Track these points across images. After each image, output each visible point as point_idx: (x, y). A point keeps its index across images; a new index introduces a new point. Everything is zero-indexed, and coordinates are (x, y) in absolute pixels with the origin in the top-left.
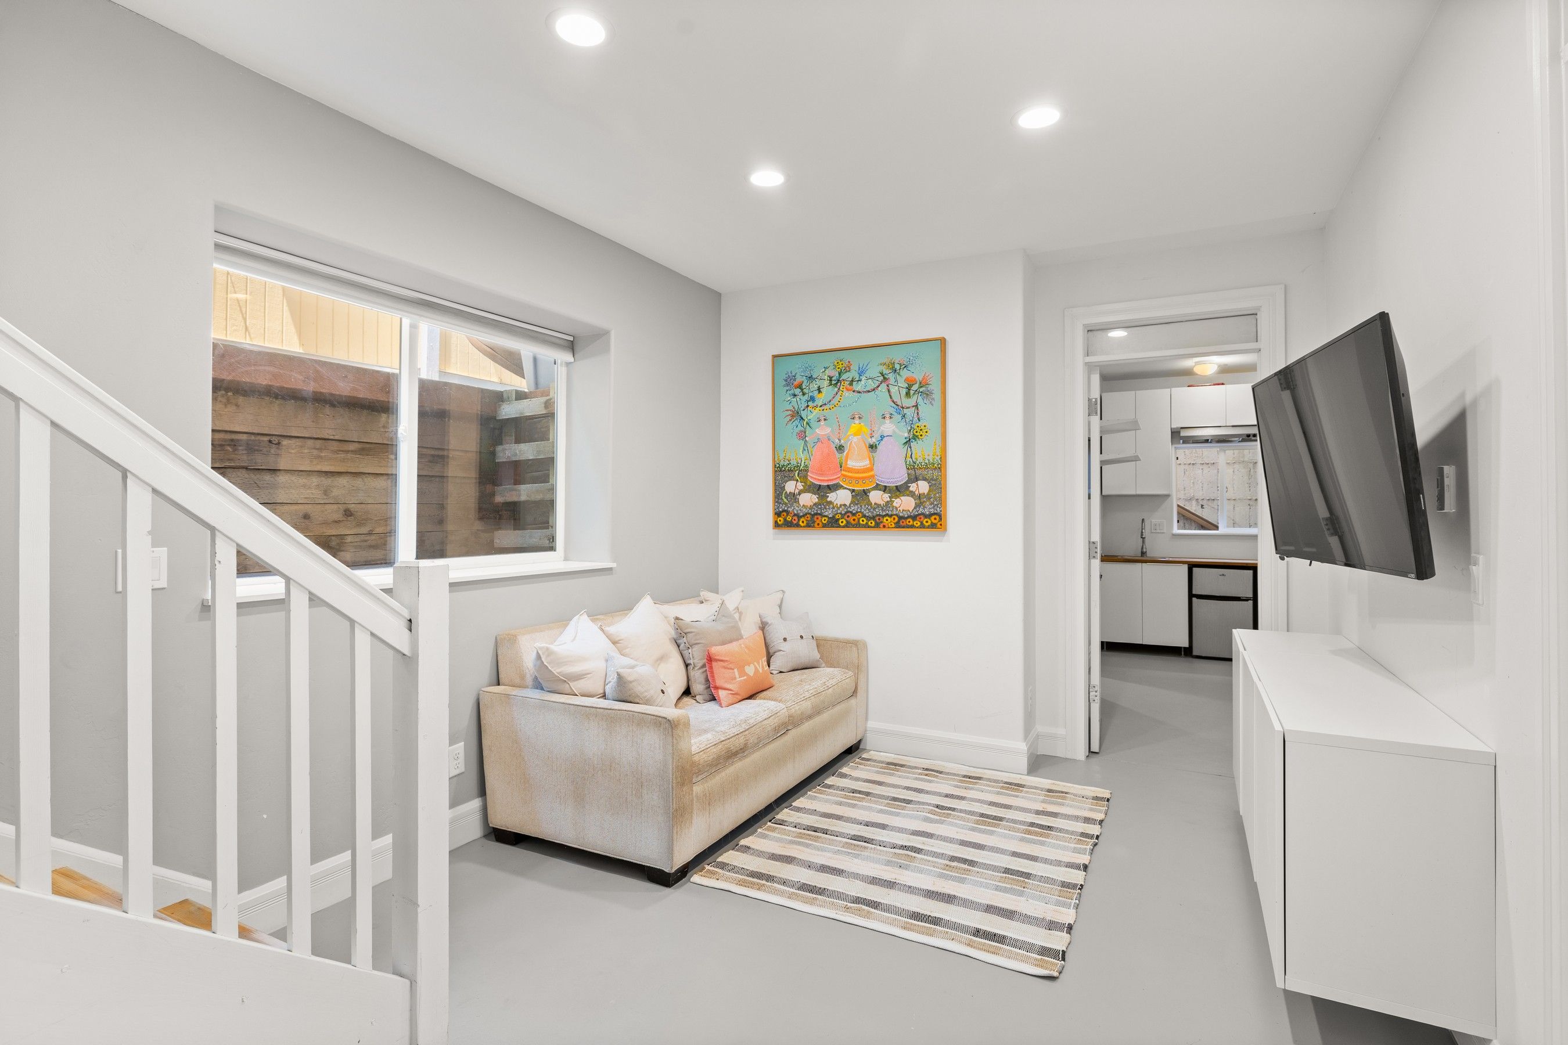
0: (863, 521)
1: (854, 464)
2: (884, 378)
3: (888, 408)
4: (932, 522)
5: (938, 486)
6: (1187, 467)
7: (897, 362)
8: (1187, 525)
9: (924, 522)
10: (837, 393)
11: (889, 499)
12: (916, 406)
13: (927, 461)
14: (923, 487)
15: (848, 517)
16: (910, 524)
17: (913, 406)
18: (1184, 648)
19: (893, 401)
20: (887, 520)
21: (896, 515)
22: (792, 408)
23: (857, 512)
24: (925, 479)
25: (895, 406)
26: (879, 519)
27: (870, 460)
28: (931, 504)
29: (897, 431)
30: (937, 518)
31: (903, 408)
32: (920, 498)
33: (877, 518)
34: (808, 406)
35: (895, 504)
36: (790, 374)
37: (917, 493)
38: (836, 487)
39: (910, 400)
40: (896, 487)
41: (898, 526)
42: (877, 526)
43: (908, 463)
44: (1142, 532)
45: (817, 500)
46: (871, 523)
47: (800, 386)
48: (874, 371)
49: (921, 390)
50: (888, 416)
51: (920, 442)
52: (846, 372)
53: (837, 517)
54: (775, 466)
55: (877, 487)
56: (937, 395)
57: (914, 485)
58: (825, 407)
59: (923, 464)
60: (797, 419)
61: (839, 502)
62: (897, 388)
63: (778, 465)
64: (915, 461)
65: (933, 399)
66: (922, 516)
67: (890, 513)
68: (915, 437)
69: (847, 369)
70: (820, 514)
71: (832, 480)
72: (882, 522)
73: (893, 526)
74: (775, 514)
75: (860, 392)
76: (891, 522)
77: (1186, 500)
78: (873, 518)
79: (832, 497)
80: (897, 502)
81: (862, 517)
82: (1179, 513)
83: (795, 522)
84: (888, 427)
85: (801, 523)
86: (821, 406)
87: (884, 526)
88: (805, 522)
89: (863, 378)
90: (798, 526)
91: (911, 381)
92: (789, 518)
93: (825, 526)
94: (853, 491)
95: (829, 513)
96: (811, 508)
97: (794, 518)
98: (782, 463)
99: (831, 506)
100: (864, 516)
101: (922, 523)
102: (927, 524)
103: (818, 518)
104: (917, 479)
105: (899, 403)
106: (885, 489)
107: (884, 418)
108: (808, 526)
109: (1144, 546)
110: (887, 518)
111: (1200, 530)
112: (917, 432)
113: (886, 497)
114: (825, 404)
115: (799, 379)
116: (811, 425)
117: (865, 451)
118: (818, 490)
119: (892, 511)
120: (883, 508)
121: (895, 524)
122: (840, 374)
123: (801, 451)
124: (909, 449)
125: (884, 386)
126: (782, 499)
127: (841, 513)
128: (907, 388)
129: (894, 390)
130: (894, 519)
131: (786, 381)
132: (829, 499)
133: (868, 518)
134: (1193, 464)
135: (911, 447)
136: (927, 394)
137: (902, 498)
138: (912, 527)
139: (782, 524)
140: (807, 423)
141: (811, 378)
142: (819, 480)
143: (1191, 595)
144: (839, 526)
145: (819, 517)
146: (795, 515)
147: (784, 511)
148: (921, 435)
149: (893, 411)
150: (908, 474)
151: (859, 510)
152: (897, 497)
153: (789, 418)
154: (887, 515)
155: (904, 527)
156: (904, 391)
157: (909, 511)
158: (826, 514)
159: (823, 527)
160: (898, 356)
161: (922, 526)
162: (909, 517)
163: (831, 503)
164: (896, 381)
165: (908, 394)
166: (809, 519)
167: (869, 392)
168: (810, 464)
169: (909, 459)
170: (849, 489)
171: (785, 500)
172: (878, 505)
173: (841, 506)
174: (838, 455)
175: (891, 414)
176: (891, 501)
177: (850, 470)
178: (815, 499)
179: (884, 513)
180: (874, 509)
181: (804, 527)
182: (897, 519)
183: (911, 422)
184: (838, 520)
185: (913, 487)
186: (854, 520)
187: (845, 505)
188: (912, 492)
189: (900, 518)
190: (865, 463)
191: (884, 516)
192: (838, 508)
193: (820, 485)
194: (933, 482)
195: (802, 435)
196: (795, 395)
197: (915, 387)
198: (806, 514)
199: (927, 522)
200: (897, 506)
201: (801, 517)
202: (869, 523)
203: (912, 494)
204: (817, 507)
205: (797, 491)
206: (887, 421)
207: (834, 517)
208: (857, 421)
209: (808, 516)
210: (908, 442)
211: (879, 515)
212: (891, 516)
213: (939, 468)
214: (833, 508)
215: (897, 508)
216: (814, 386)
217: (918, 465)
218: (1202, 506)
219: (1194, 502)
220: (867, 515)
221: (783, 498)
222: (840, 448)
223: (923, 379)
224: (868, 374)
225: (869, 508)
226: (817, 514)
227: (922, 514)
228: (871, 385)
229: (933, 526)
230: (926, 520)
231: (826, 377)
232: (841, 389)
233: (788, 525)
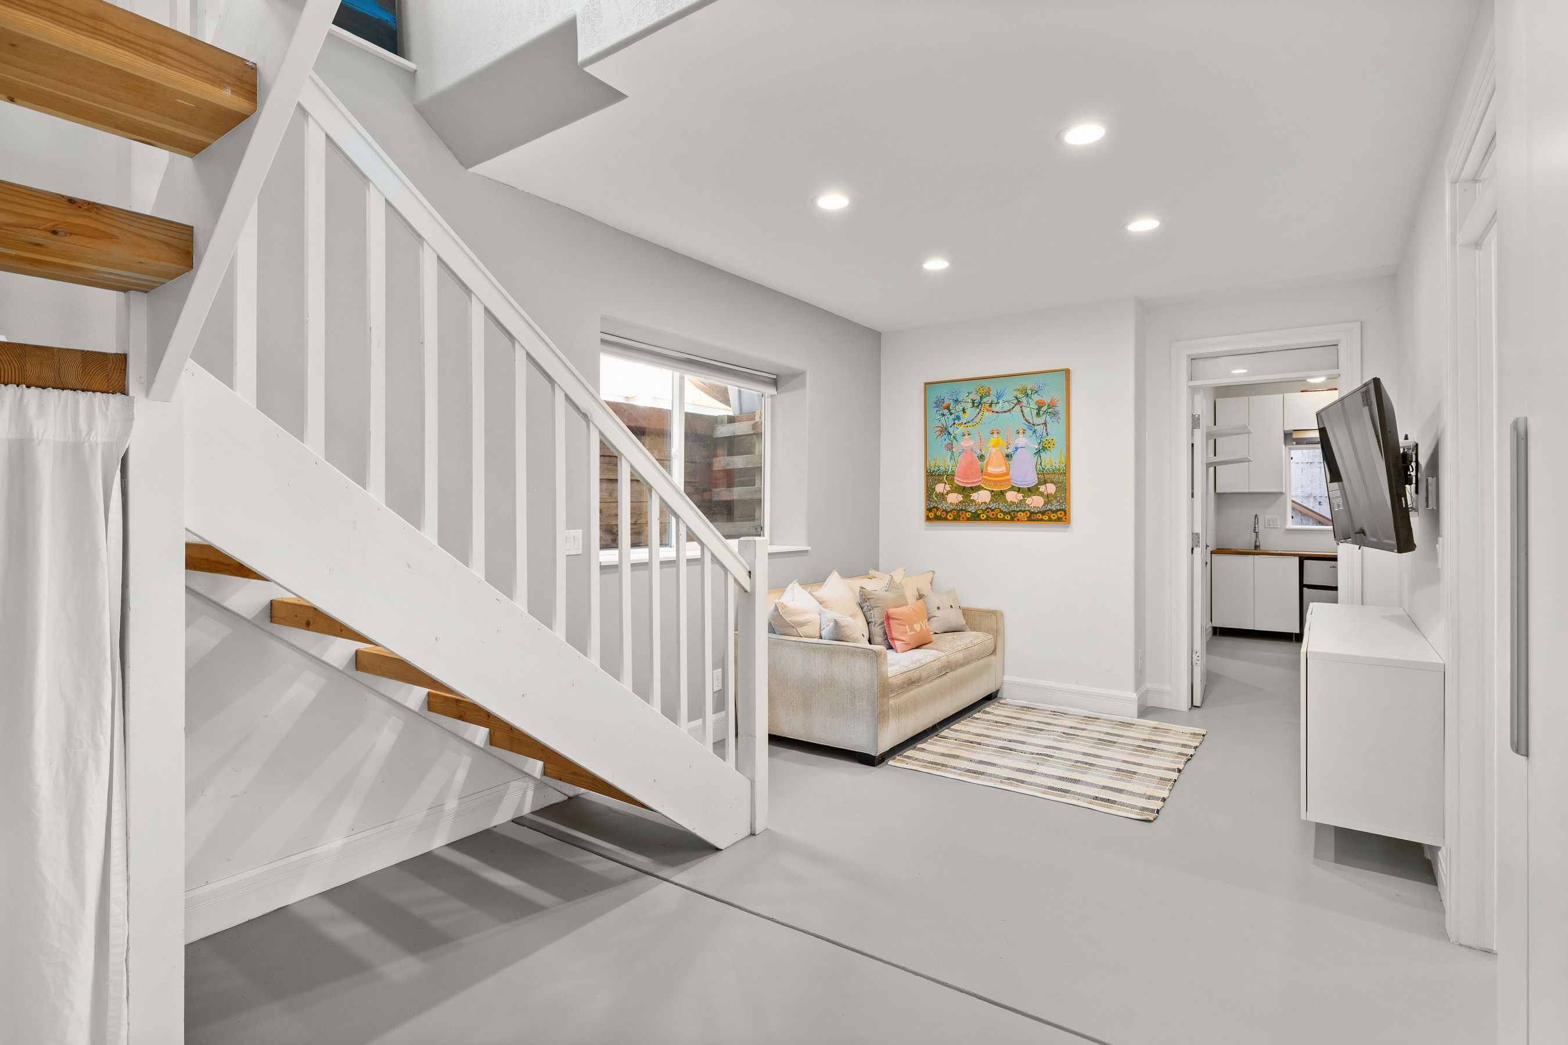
0: (1000, 515)
1: (993, 470)
2: (1019, 401)
3: (1021, 424)
4: (1058, 517)
5: (1064, 488)
6: (1304, 466)
7: (1028, 388)
8: (1304, 521)
9: (1052, 517)
10: (979, 413)
11: (1022, 498)
12: (1045, 424)
13: (1054, 468)
14: (1051, 488)
15: (988, 512)
16: (1040, 518)
17: (1042, 424)
18: (1296, 634)
19: (1026, 420)
20: (1020, 515)
21: (1029, 511)
22: (941, 425)
23: (996, 508)
24: (1052, 482)
25: (1027, 423)
26: (1014, 514)
27: (1006, 467)
28: (1057, 502)
29: (1029, 443)
30: (1063, 513)
31: (1034, 425)
32: (1048, 497)
33: (1012, 513)
34: (954, 424)
35: (1027, 502)
36: (940, 398)
37: (1045, 493)
38: (978, 488)
39: (1039, 418)
40: (1029, 488)
41: (1030, 519)
42: (1012, 519)
43: (1038, 469)
44: (1255, 527)
45: (962, 499)
46: (1007, 517)
47: (948, 408)
48: (1009, 396)
49: (1049, 411)
50: (1021, 431)
51: (1048, 452)
52: (987, 396)
53: (979, 512)
54: (927, 471)
55: (1012, 488)
56: (1062, 415)
57: (1043, 486)
58: (968, 424)
59: (1050, 470)
60: (945, 434)
61: (980, 501)
62: (1029, 409)
63: (929, 471)
64: (1044, 467)
65: (1059, 418)
66: (1049, 512)
67: (1023, 509)
68: (1044, 449)
69: (988, 394)
70: (964, 510)
71: (975, 483)
72: (1016, 517)
73: (1026, 519)
74: (927, 509)
75: (998, 413)
76: (1024, 516)
77: (1304, 497)
78: (1009, 513)
79: (974, 496)
80: (1029, 501)
81: (1000, 512)
82: (1293, 509)
83: (943, 516)
84: (1021, 440)
85: (948, 517)
86: (965, 424)
87: (1018, 520)
88: (952, 516)
89: (1001, 401)
90: (946, 519)
91: (1041, 403)
92: (939, 513)
93: (968, 519)
94: (992, 491)
95: (972, 509)
96: (957, 505)
97: (943, 513)
98: (932, 469)
99: (974, 504)
100: (1002, 512)
101: (1050, 517)
102: (1054, 518)
103: (962, 513)
104: (1045, 482)
105: (1031, 421)
106: (1019, 490)
107: (1018, 433)
108: (955, 519)
109: (1258, 540)
110: (1021, 513)
111: (1317, 525)
112: (1045, 444)
113: (1020, 496)
114: (969, 422)
115: (947, 402)
116: (957, 439)
117: (1002, 459)
118: (963, 490)
119: (1025, 508)
120: (1017, 505)
121: (1027, 518)
122: (981, 398)
123: (949, 459)
124: (1039, 458)
125: (1018, 407)
126: (933, 498)
127: (982, 509)
128: (1037, 409)
129: (1026, 411)
130: (1027, 514)
131: (936, 403)
132: (972, 498)
133: (1005, 513)
134: (1311, 463)
135: (1040, 457)
136: (1054, 414)
137: (1033, 497)
138: (1042, 520)
139: (933, 518)
140: (954, 437)
141: (957, 401)
142: (964, 482)
143: (1302, 586)
144: (981, 520)
145: (964, 512)
146: (944, 511)
147: (934, 507)
148: (1049, 447)
149: (1025, 427)
150: (1038, 478)
151: (997, 507)
152: (1029, 496)
153: (939, 433)
154: (1021, 511)
155: (1035, 521)
156: (1035, 412)
157: (1039, 507)
158: (970, 510)
159: (967, 520)
160: (1029, 383)
161: (1050, 520)
162: (1038, 512)
163: (973, 501)
164: (1028, 403)
165: (1038, 414)
166: (955, 514)
167: (1005, 412)
168: (957, 470)
169: (1039, 466)
170: (989, 490)
171: (935, 499)
172: (1013, 503)
173: (982, 503)
174: (980, 463)
175: (1024, 430)
176: (1024, 499)
177: (990, 475)
178: (960, 498)
179: (1018, 509)
180: (1010, 506)
181: (951, 520)
182: (1029, 514)
183: (1041, 437)
184: (980, 514)
185: (1042, 488)
186: (993, 515)
187: (985, 503)
188: (1041, 492)
189: (1032, 513)
190: (1003, 469)
191: (1018, 512)
192: (980, 505)
193: (965, 487)
194: (1059, 485)
195: (949, 447)
196: (943, 415)
197: (1044, 409)
198: (953, 510)
199: (1054, 516)
200: (1029, 504)
201: (949, 512)
202: (1006, 517)
203: (1042, 494)
204: (962, 504)
205: (945, 492)
206: (1021, 435)
207: (976, 512)
208: (995, 436)
209: (955, 511)
210: (1038, 452)
211: (1014, 511)
212: (1024, 511)
213: (1064, 473)
214: (976, 505)
215: (1029, 506)
216: (959, 407)
217: (1047, 471)
218: (1320, 502)
219: (1312, 500)
220: (1004, 510)
221: (934, 497)
222: (982, 457)
223: (1051, 402)
224: (1005, 398)
225: (1006, 505)
226: (962, 510)
227: (1050, 510)
228: (1007, 406)
229: (1059, 520)
230: (1053, 515)
231: (969, 400)
232: (982, 410)
233: (938, 518)
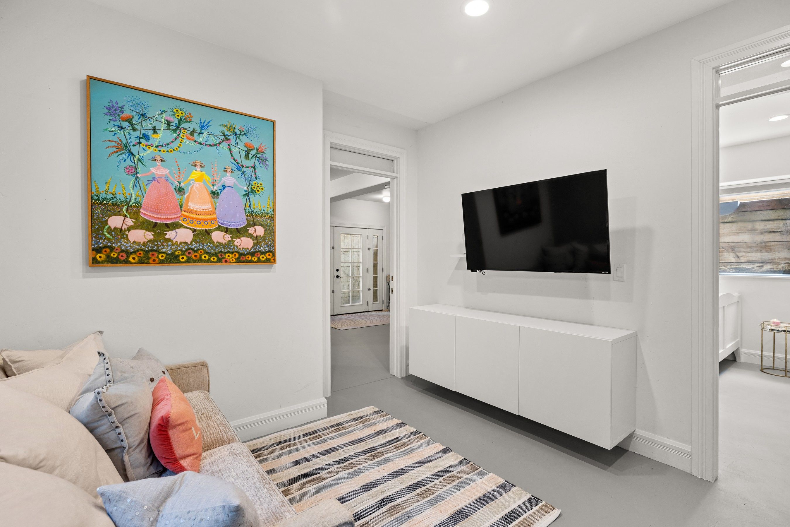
0: (205, 257)
1: (196, 206)
2: (226, 138)
4: (267, 258)
5: (271, 230)
7: (237, 127)
9: (261, 258)
10: (176, 139)
11: (230, 239)
12: (254, 167)
13: (262, 211)
14: (260, 231)
15: (189, 253)
16: (249, 259)
17: (251, 167)
19: (234, 159)
20: (229, 256)
21: (237, 252)
22: (118, 140)
23: (199, 249)
24: (261, 225)
25: (235, 163)
26: (221, 256)
27: (212, 204)
28: (266, 244)
29: (238, 184)
30: (271, 254)
31: (243, 166)
32: (257, 239)
33: (219, 255)
34: (140, 143)
35: (235, 243)
36: (114, 104)
37: (254, 235)
38: (176, 226)
39: (248, 161)
40: (237, 229)
41: (238, 261)
42: (219, 261)
43: (247, 211)
45: (152, 237)
46: (214, 259)
47: (129, 120)
48: (216, 129)
49: (258, 155)
50: (229, 170)
51: (257, 196)
52: (187, 122)
53: (177, 253)
54: (92, 198)
55: (219, 228)
56: (270, 162)
57: (252, 228)
58: (162, 149)
59: (259, 213)
60: (124, 153)
61: (179, 240)
62: (237, 149)
63: (96, 198)
64: (253, 210)
65: (267, 165)
66: (259, 253)
67: (231, 250)
68: (253, 192)
69: (188, 120)
70: (156, 251)
71: (171, 219)
72: (224, 258)
73: (234, 260)
74: (93, 250)
75: (201, 144)
76: (232, 257)
78: (216, 254)
79: (170, 234)
80: (237, 242)
81: (204, 254)
83: (122, 259)
84: (229, 179)
85: (131, 259)
86: (157, 147)
87: (226, 262)
88: (137, 258)
89: (205, 133)
90: (127, 262)
91: (250, 146)
92: (114, 255)
93: (162, 262)
94: (195, 230)
95: (168, 249)
96: (144, 244)
97: (121, 254)
98: (103, 196)
99: (170, 243)
100: (206, 253)
101: (259, 258)
102: (263, 259)
103: (153, 255)
104: (254, 224)
105: (239, 162)
106: (227, 231)
107: (226, 171)
108: (141, 262)
110: (229, 254)
112: (254, 188)
113: (228, 237)
114: (162, 146)
115: (127, 113)
116: (144, 163)
117: (207, 197)
118: (154, 227)
119: (233, 249)
120: (224, 246)
121: (236, 259)
122: (179, 121)
123: (131, 186)
124: (248, 200)
125: (225, 145)
126: (103, 234)
127: (181, 250)
128: (246, 151)
129: (235, 150)
130: (235, 255)
131: (109, 109)
132: (167, 237)
133: (211, 255)
135: (249, 199)
136: (263, 160)
137: (242, 238)
138: (251, 261)
139: (104, 261)
140: (139, 159)
141: (143, 116)
142: (154, 217)
144: (180, 262)
145: (156, 254)
146: (122, 251)
147: (105, 247)
148: (258, 191)
149: (234, 167)
150: (247, 220)
151: (201, 248)
152: (238, 237)
153: (113, 150)
154: (229, 252)
155: (244, 262)
156: (243, 154)
157: (248, 249)
158: (164, 250)
159: (160, 263)
160: (239, 123)
161: (259, 261)
162: (248, 254)
163: (169, 240)
164: (237, 143)
165: (247, 156)
166: (142, 255)
167: (210, 145)
168: (144, 202)
169: (248, 208)
170: (190, 229)
171: (108, 236)
172: (220, 244)
173: (181, 243)
174: (177, 196)
175: (232, 169)
176: (232, 240)
177: (191, 212)
178: (150, 236)
179: (226, 251)
180: (217, 247)
181: (135, 263)
182: (237, 255)
183: (249, 179)
184: (178, 256)
185: (251, 230)
186: (196, 256)
187: (185, 243)
188: (250, 234)
189: (241, 254)
190: (208, 207)
191: (225, 253)
192: (178, 246)
193: (156, 223)
194: (268, 228)
195: (132, 171)
196: (121, 128)
197: (253, 152)
198: (138, 251)
199: (263, 258)
200: (238, 244)
201: (131, 253)
202: (212, 259)
203: (251, 236)
204: (153, 243)
205: (125, 227)
206: (229, 174)
207: (173, 254)
208: (199, 169)
209: (141, 252)
210: (247, 195)
211: (221, 252)
212: (232, 253)
213: (272, 218)
214: (173, 245)
215: (237, 247)
216: (148, 125)
217: (255, 214)
220: (209, 252)
221: (105, 233)
222: (180, 190)
223: (260, 147)
224: (210, 130)
225: (212, 245)
226: (152, 250)
227: (259, 251)
228: (212, 140)
229: (268, 260)
230: (262, 256)
231: (163, 120)
232: (181, 135)
233: (112, 261)
